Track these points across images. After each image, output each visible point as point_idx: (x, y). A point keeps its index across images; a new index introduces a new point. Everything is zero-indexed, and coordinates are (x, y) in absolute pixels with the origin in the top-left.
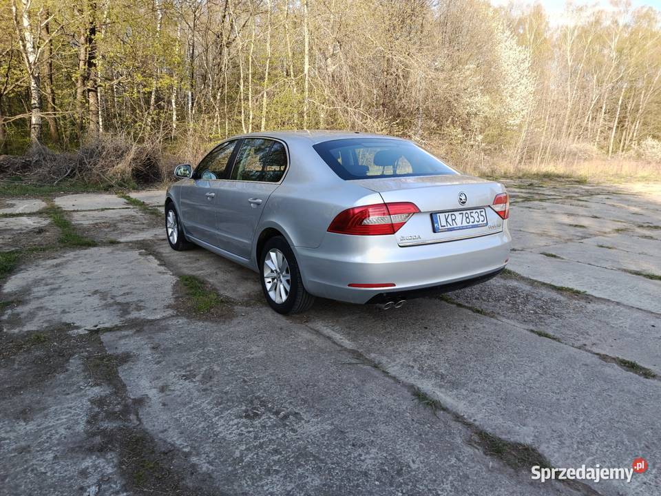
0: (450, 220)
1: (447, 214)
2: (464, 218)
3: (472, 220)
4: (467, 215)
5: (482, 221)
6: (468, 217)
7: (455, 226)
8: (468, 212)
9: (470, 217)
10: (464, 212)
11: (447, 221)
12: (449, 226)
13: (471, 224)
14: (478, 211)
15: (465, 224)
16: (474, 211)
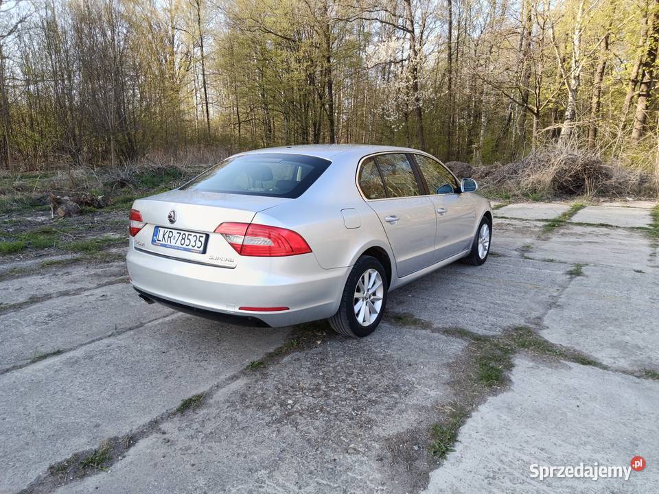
0: (166, 236)
1: (166, 230)
2: (180, 238)
3: (187, 242)
4: (184, 236)
5: (198, 247)
6: (184, 239)
7: (169, 243)
8: (187, 233)
9: (186, 239)
10: (182, 232)
11: (164, 237)
12: (164, 242)
13: (184, 246)
14: (198, 235)
15: (178, 244)
16: (193, 234)
